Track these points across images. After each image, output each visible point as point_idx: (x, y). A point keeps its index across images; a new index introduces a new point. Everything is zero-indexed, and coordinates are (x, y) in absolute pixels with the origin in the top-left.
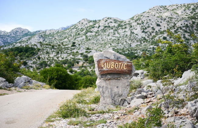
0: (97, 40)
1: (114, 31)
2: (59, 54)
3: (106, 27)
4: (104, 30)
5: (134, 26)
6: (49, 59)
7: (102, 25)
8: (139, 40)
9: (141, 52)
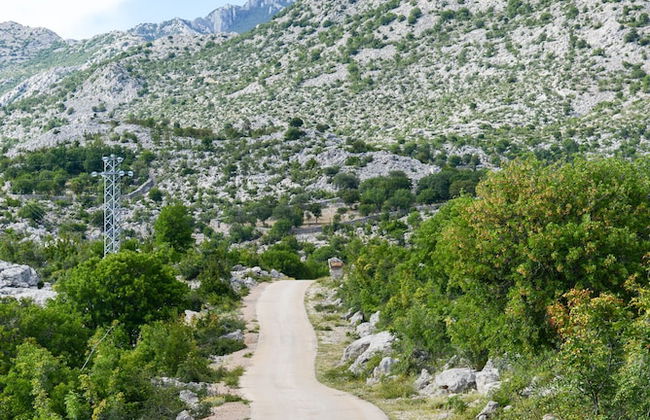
0: (408, 87)
1: (489, 36)
2: (235, 175)
3: (449, 16)
4: (440, 35)
5: (586, 10)
6: (196, 196)
7: (432, 6)
8: (609, 79)
9: (613, 140)
